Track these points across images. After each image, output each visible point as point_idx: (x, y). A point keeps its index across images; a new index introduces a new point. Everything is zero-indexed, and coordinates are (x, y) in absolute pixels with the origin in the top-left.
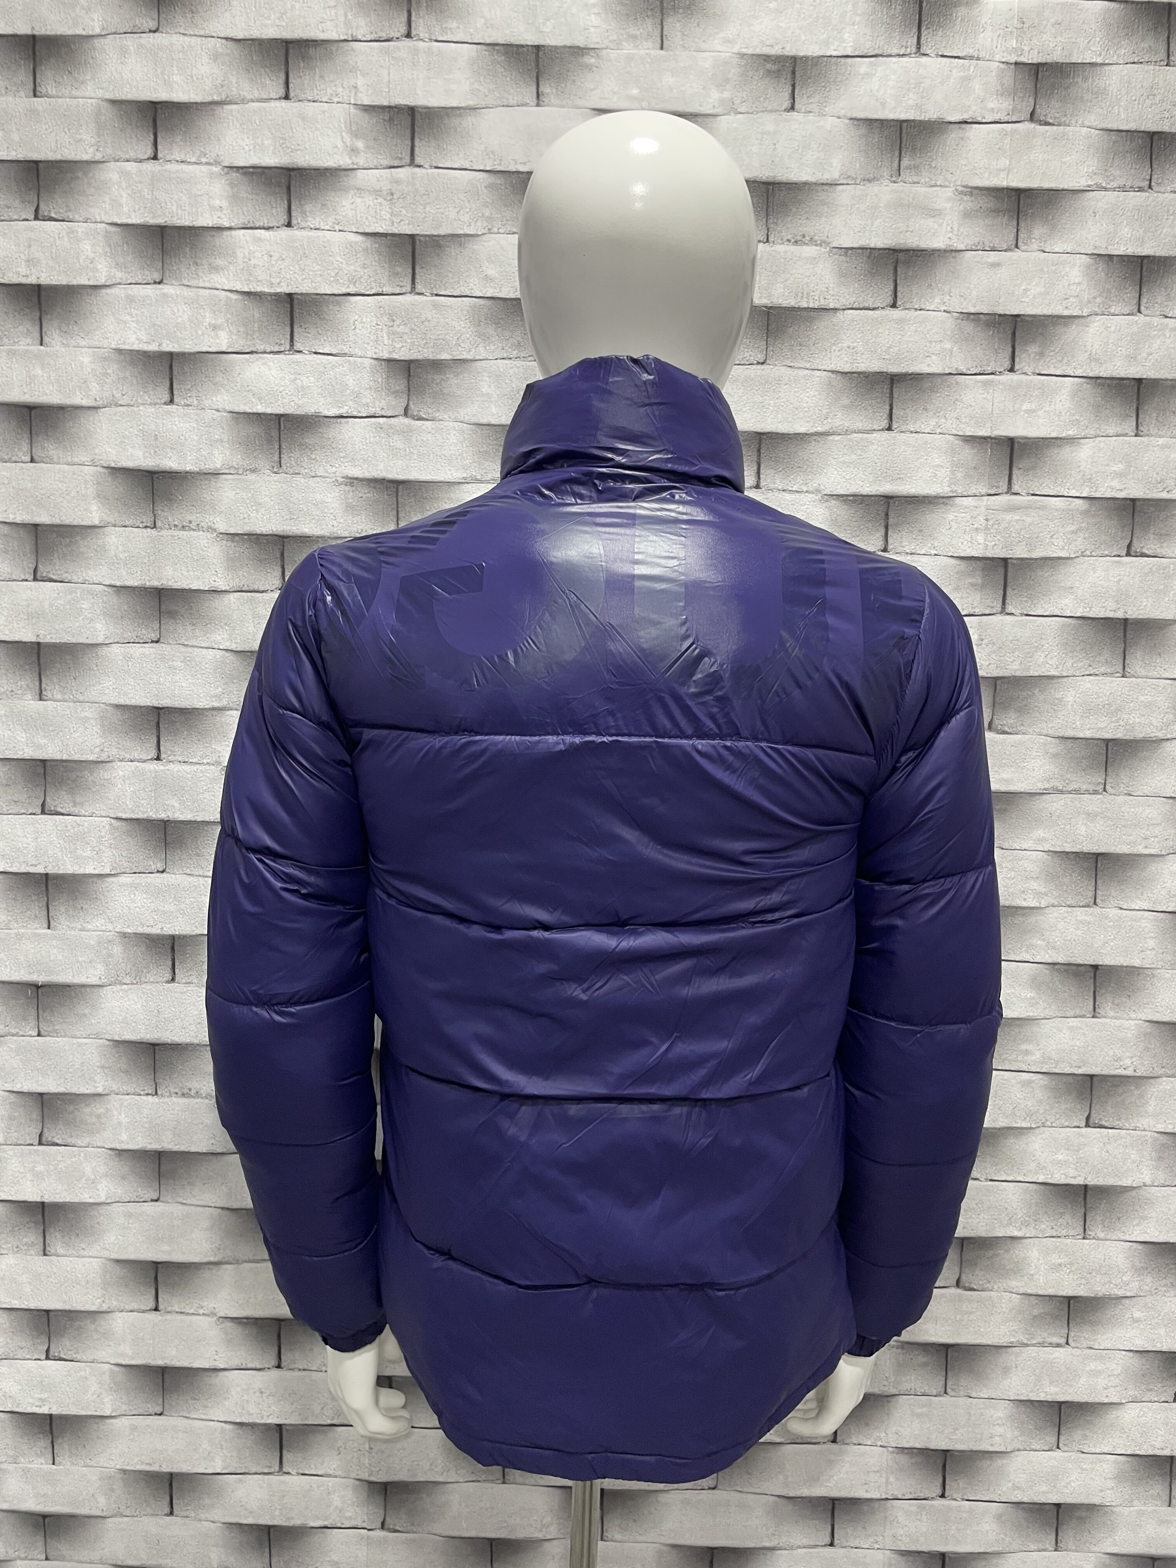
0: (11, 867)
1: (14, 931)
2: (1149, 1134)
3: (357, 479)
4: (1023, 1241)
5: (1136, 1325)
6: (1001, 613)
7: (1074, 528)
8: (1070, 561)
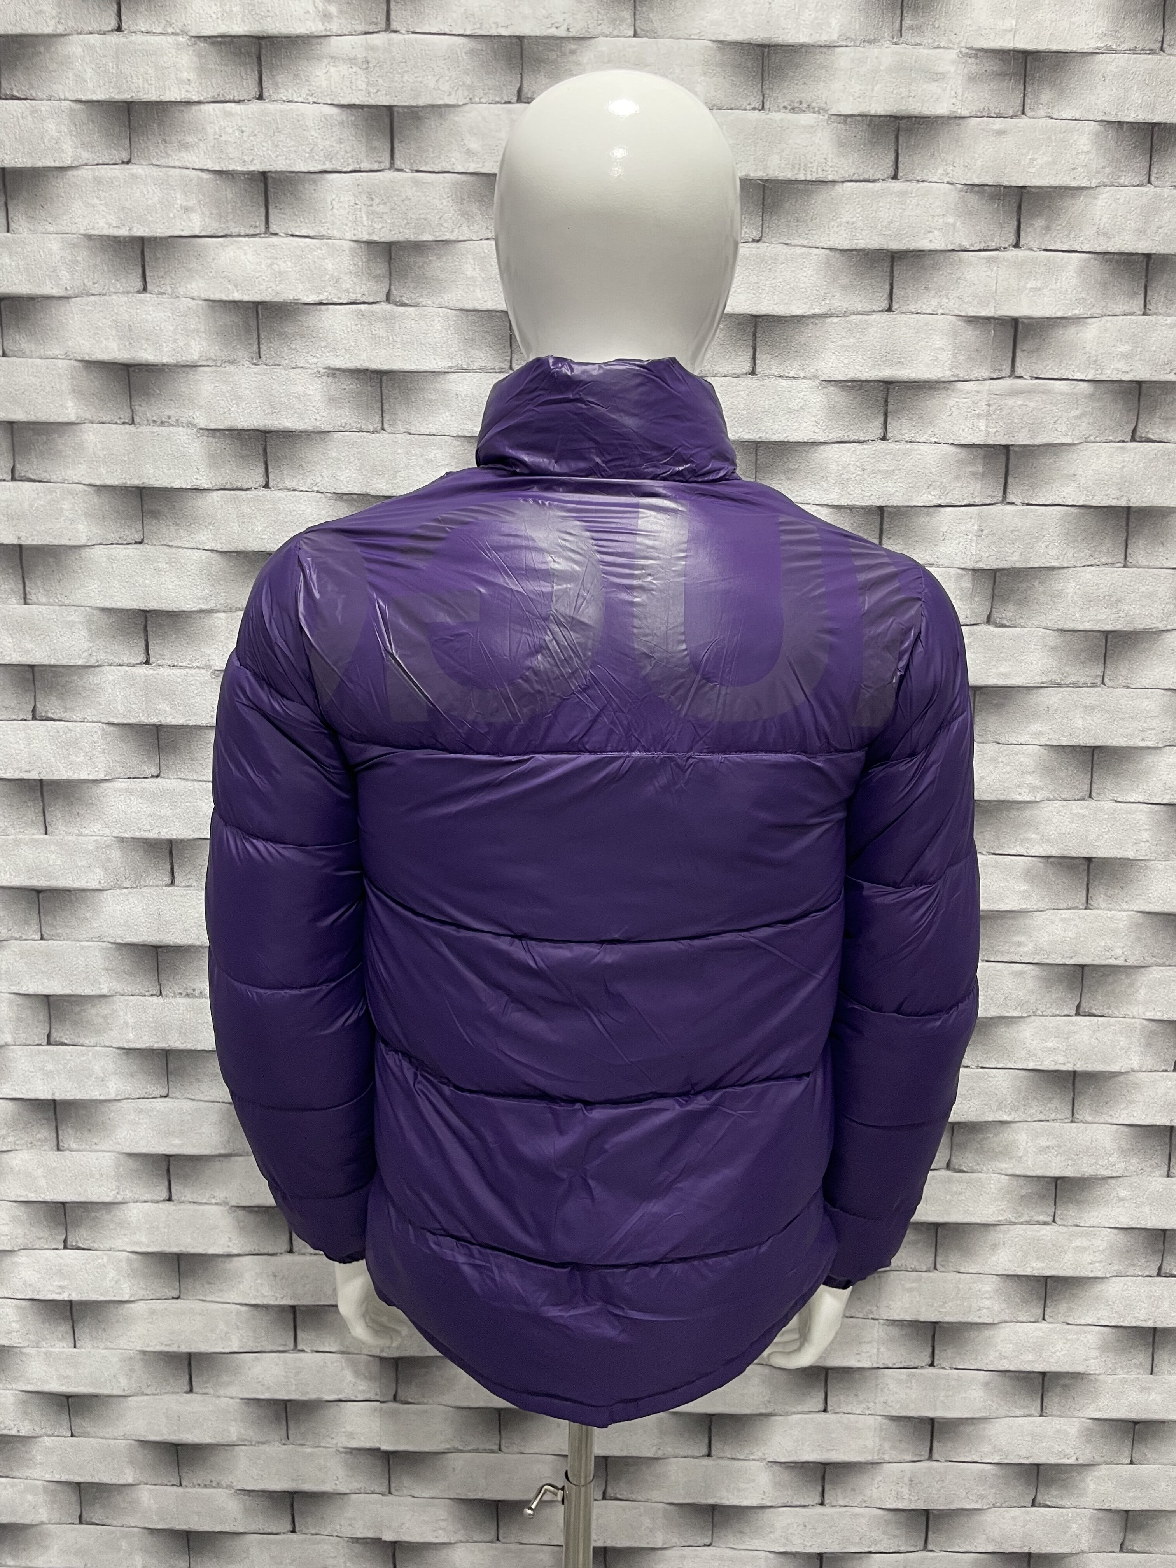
1: (11, 837)
2: (1138, 1021)
3: (339, 369)
4: (1013, 1125)
5: (1122, 1203)
6: (1002, 502)
7: (1077, 412)
8: (1074, 448)
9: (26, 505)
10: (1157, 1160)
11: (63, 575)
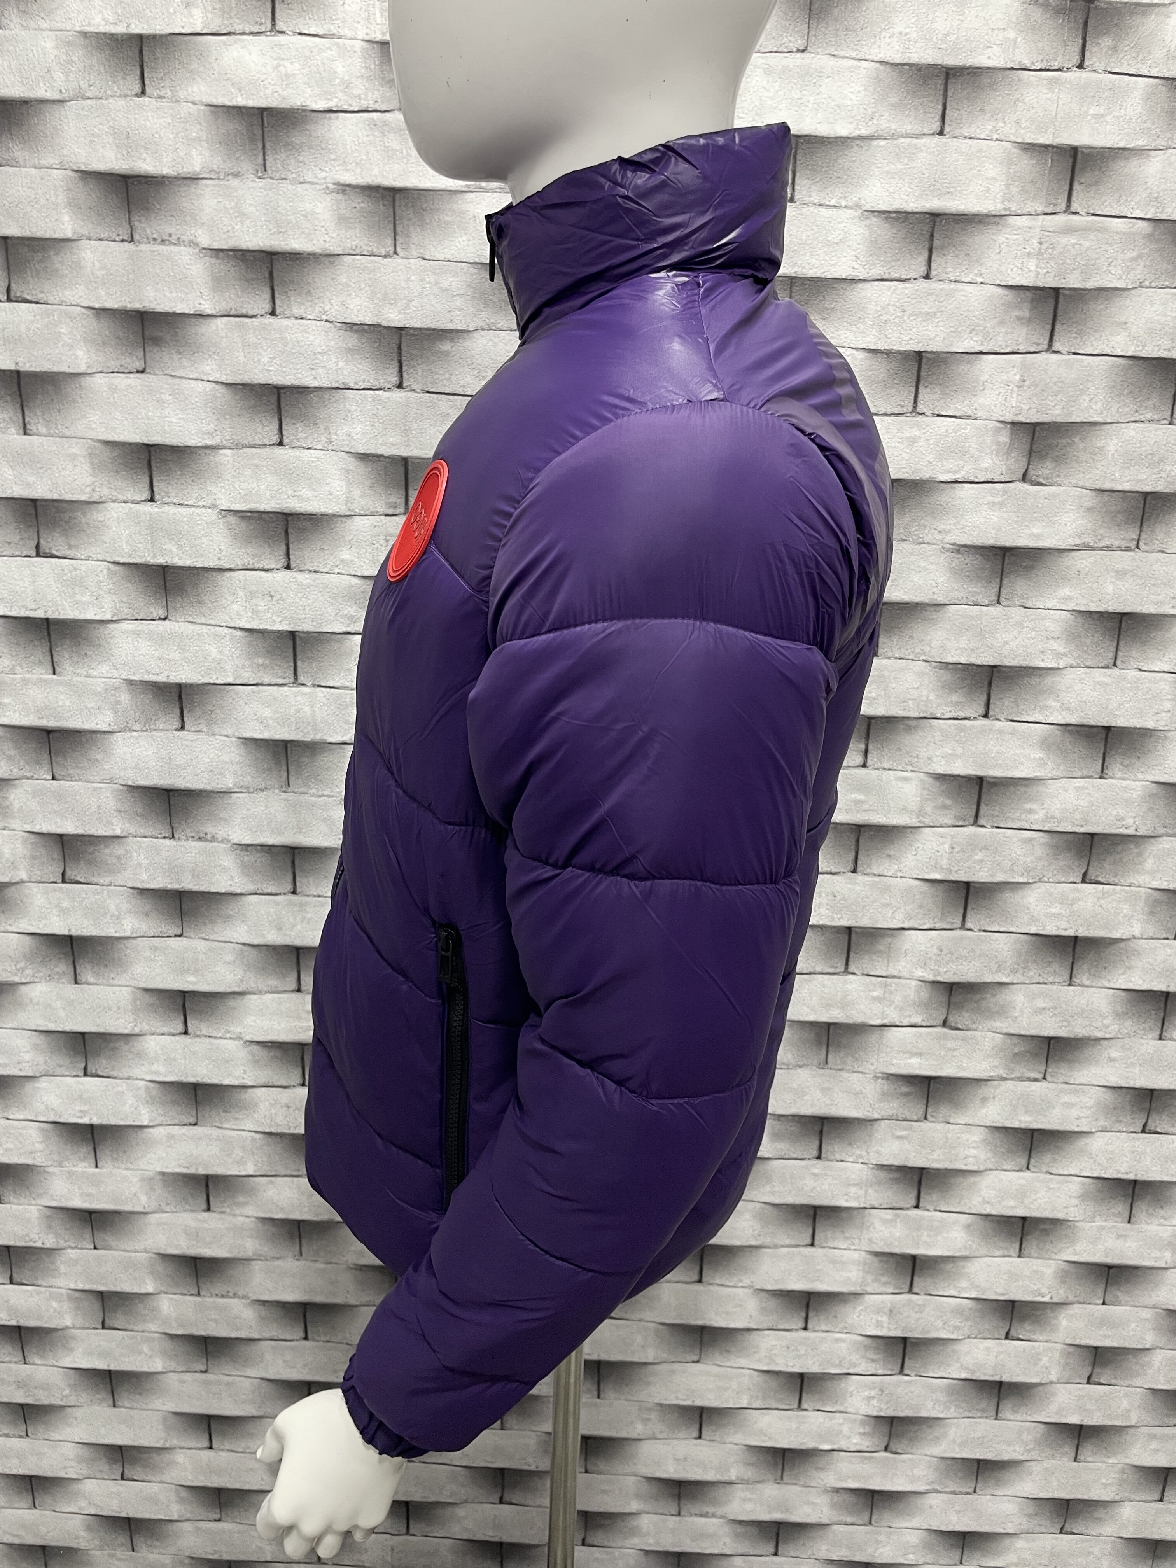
0: (11, 611)
1: (19, 676)
2: (1143, 890)
3: (349, 185)
4: (1011, 987)
5: (1112, 1064)
6: (1047, 351)
7: (1134, 254)
8: (1127, 293)
9: (23, 328)
10: (1151, 1023)
11: (63, 404)
